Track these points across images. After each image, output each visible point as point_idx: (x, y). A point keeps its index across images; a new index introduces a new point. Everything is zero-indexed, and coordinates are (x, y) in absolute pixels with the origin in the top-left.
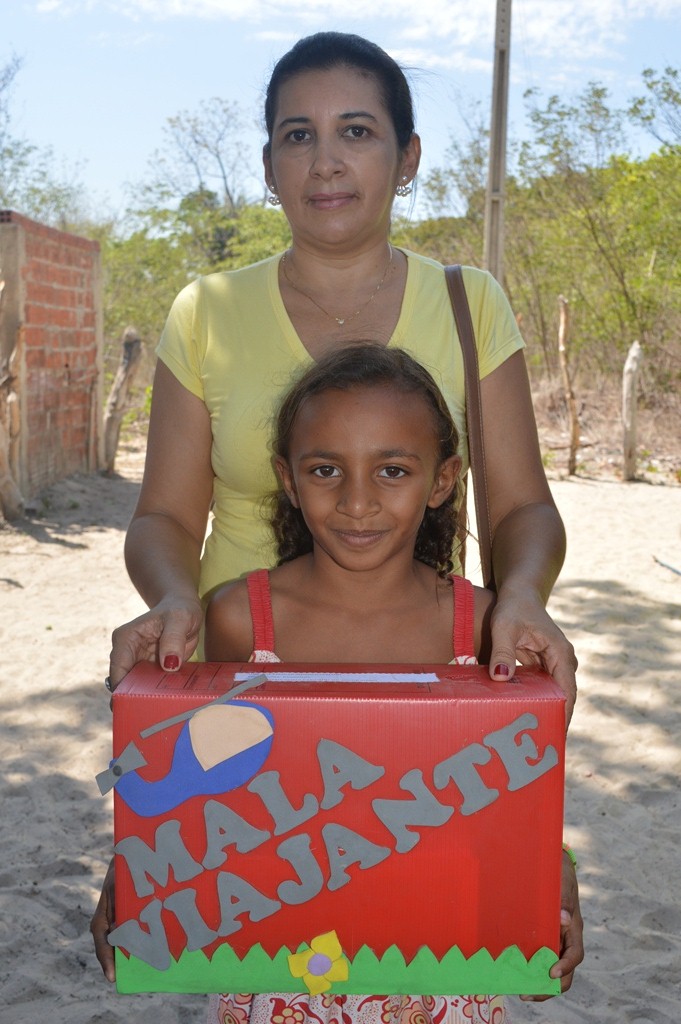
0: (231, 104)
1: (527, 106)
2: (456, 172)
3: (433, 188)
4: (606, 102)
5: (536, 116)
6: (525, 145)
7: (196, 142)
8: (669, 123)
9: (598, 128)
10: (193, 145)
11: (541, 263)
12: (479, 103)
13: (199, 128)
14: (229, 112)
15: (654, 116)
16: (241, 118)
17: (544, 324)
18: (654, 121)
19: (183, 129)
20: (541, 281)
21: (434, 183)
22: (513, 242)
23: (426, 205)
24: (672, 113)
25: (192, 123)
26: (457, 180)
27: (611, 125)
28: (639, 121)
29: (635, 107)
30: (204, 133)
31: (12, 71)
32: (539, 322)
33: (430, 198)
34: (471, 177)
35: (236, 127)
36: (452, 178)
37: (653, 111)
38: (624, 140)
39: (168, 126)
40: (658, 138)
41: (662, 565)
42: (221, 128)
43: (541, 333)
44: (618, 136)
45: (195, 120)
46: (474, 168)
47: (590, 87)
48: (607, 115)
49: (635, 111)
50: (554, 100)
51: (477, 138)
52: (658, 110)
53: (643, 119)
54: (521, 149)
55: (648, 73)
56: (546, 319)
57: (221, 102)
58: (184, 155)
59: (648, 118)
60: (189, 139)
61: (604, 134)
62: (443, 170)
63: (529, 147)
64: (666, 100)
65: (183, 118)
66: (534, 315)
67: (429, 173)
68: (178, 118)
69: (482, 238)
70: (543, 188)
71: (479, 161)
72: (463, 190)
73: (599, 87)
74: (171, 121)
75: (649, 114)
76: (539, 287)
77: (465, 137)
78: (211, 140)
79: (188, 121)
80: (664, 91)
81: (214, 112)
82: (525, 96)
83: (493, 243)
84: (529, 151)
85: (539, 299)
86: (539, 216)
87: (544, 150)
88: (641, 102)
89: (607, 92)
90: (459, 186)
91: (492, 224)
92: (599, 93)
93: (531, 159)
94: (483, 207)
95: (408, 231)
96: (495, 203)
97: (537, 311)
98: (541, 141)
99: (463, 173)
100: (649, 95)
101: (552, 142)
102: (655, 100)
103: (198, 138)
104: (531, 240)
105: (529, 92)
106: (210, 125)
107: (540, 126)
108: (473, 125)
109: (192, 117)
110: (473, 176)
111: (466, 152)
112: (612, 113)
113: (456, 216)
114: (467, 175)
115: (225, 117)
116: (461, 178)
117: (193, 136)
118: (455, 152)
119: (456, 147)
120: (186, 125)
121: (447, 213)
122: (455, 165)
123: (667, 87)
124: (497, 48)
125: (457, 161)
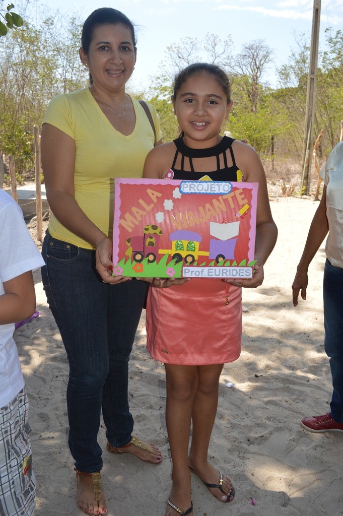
0: (194, 39)
1: (326, 36)
2: (294, 67)
3: (283, 74)
5: (331, 41)
6: (325, 53)
7: (179, 57)
10: (178, 58)
11: (332, 107)
12: (304, 34)
13: (180, 51)
14: (193, 43)
16: (198, 46)
17: (332, 135)
19: (173, 51)
20: (331, 116)
21: (283, 72)
22: (319, 98)
23: (280, 82)
26: (294, 70)
30: (183, 53)
32: (330, 134)
33: (281, 79)
34: (300, 69)
35: (196, 50)
36: (291, 69)
39: (167, 50)
42: (190, 50)
43: (331, 139)
45: (178, 47)
46: (302, 65)
50: (338, 33)
51: (303, 50)
54: (323, 55)
56: (333, 133)
57: (190, 39)
58: (174, 63)
60: (176, 56)
62: (287, 66)
63: (327, 54)
65: (173, 47)
66: (328, 131)
67: (281, 67)
68: (171, 47)
69: (306, 96)
70: (333, 73)
71: (304, 61)
72: (297, 75)
74: (168, 48)
76: (331, 118)
77: (298, 50)
78: (185, 56)
79: (176, 48)
81: (186, 43)
82: (325, 31)
83: (311, 97)
84: (327, 56)
85: (331, 124)
86: (331, 86)
87: (334, 56)
90: (295, 73)
91: (310, 89)
93: (328, 60)
94: (306, 82)
95: (272, 95)
96: (312, 79)
97: (329, 129)
98: (333, 52)
99: (297, 67)
101: (338, 52)
103: (180, 55)
104: (328, 97)
105: (327, 29)
106: (185, 49)
107: (333, 45)
108: (301, 45)
109: (177, 46)
110: (302, 68)
111: (298, 57)
113: (294, 87)
114: (298, 68)
115: (191, 45)
116: (295, 69)
117: (178, 55)
118: (293, 58)
119: (293, 55)
120: (175, 49)
121: (290, 85)
122: (293, 64)
124: (314, 7)
125: (294, 62)
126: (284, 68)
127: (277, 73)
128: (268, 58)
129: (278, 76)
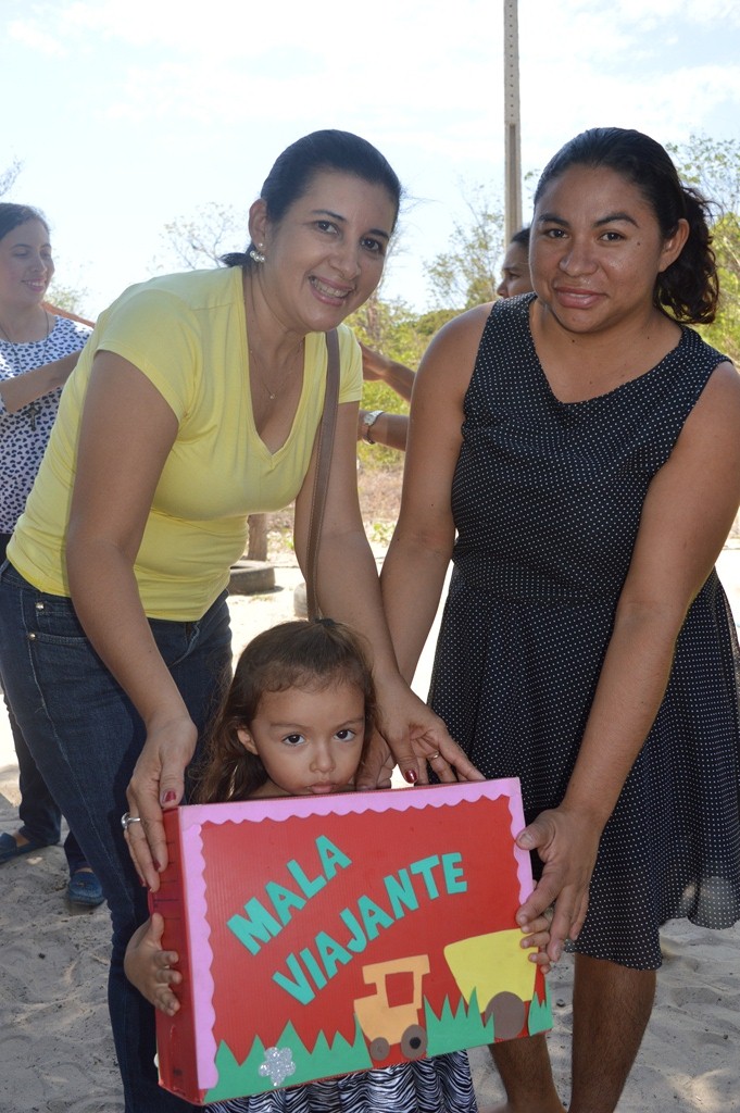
0: (226, 208)
2: (462, 258)
3: (440, 274)
7: (194, 247)
10: (191, 249)
12: (482, 187)
13: (196, 233)
14: (225, 216)
19: (180, 235)
21: (440, 269)
23: (433, 291)
25: (189, 228)
26: (463, 266)
30: (201, 237)
31: (13, 174)
33: (437, 285)
34: (477, 262)
35: (232, 230)
36: (458, 264)
39: (165, 232)
42: (218, 231)
45: (191, 225)
46: (479, 253)
57: (217, 206)
58: (182, 259)
60: (188, 244)
62: (448, 255)
65: (179, 224)
67: (436, 259)
68: (174, 224)
71: (485, 246)
72: (469, 276)
74: (167, 226)
77: (469, 222)
78: (209, 245)
79: (185, 226)
81: (209, 217)
90: (465, 271)
95: (411, 325)
99: (469, 258)
103: (195, 243)
106: (206, 229)
108: (477, 209)
109: (188, 223)
110: (480, 260)
111: (471, 237)
114: (473, 260)
115: (221, 221)
116: (466, 264)
117: (190, 242)
118: (460, 238)
119: (460, 232)
120: (182, 230)
122: (460, 250)
124: (506, 122)
125: (462, 246)
126: (441, 262)
127: (426, 271)
128: (397, 245)
129: (428, 279)
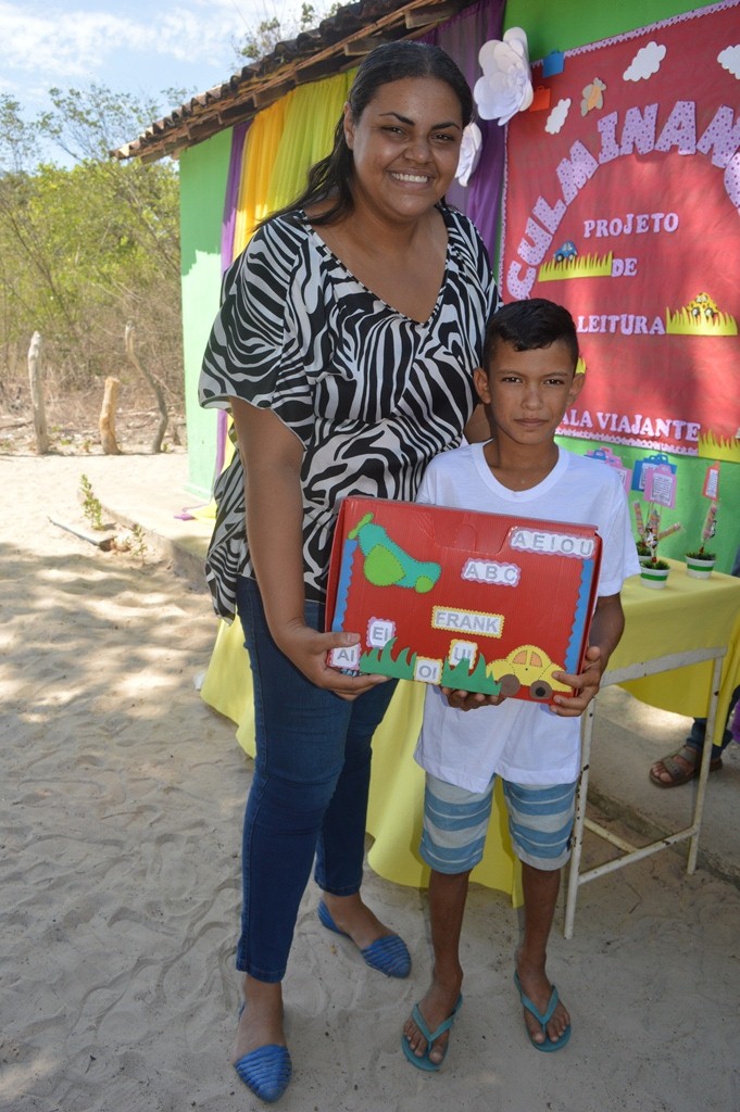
4: (20, 115)
8: (76, 138)
9: (15, 137)
15: (61, 131)
18: (61, 135)
24: (79, 130)
27: (25, 137)
28: (48, 133)
29: (44, 121)
37: (60, 127)
38: (39, 151)
40: (66, 149)
41: (55, 524)
44: (33, 146)
47: (3, 99)
48: (22, 127)
49: (45, 124)
52: (65, 125)
53: (52, 132)
55: (54, 92)
59: (55, 132)
61: (20, 144)
64: (72, 118)
73: (13, 100)
75: (56, 128)
80: (71, 111)
88: (49, 117)
89: (20, 106)
92: (12, 106)
100: (57, 112)
102: (63, 117)
112: (25, 126)
123: (72, 107)
